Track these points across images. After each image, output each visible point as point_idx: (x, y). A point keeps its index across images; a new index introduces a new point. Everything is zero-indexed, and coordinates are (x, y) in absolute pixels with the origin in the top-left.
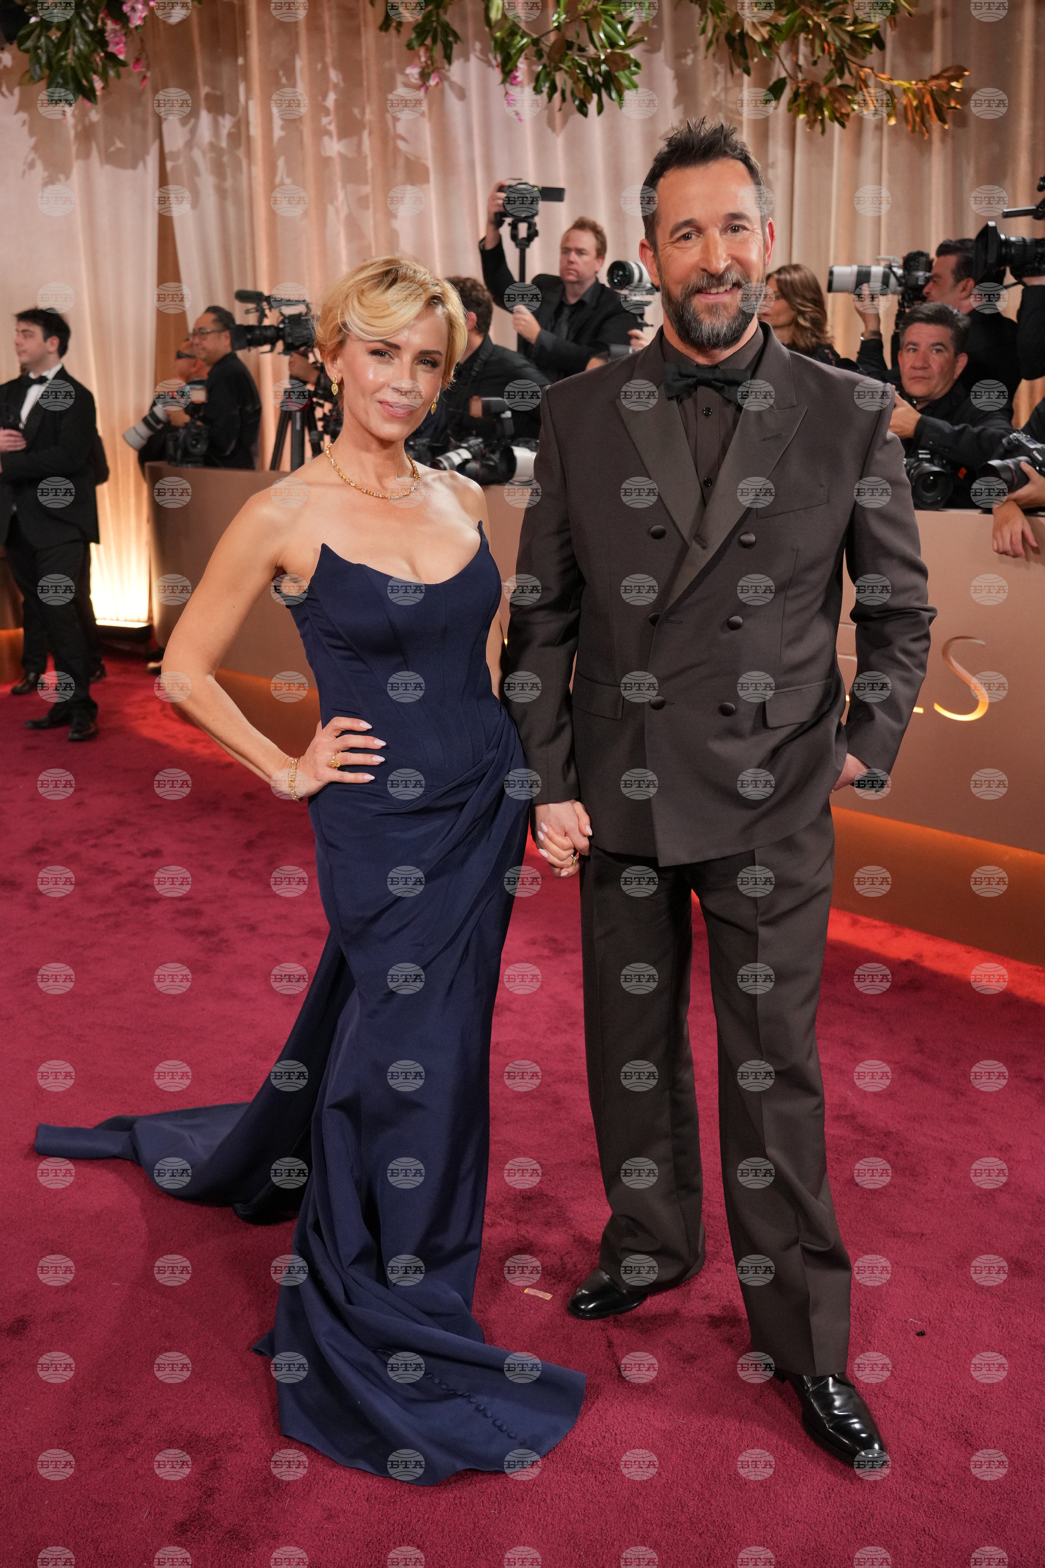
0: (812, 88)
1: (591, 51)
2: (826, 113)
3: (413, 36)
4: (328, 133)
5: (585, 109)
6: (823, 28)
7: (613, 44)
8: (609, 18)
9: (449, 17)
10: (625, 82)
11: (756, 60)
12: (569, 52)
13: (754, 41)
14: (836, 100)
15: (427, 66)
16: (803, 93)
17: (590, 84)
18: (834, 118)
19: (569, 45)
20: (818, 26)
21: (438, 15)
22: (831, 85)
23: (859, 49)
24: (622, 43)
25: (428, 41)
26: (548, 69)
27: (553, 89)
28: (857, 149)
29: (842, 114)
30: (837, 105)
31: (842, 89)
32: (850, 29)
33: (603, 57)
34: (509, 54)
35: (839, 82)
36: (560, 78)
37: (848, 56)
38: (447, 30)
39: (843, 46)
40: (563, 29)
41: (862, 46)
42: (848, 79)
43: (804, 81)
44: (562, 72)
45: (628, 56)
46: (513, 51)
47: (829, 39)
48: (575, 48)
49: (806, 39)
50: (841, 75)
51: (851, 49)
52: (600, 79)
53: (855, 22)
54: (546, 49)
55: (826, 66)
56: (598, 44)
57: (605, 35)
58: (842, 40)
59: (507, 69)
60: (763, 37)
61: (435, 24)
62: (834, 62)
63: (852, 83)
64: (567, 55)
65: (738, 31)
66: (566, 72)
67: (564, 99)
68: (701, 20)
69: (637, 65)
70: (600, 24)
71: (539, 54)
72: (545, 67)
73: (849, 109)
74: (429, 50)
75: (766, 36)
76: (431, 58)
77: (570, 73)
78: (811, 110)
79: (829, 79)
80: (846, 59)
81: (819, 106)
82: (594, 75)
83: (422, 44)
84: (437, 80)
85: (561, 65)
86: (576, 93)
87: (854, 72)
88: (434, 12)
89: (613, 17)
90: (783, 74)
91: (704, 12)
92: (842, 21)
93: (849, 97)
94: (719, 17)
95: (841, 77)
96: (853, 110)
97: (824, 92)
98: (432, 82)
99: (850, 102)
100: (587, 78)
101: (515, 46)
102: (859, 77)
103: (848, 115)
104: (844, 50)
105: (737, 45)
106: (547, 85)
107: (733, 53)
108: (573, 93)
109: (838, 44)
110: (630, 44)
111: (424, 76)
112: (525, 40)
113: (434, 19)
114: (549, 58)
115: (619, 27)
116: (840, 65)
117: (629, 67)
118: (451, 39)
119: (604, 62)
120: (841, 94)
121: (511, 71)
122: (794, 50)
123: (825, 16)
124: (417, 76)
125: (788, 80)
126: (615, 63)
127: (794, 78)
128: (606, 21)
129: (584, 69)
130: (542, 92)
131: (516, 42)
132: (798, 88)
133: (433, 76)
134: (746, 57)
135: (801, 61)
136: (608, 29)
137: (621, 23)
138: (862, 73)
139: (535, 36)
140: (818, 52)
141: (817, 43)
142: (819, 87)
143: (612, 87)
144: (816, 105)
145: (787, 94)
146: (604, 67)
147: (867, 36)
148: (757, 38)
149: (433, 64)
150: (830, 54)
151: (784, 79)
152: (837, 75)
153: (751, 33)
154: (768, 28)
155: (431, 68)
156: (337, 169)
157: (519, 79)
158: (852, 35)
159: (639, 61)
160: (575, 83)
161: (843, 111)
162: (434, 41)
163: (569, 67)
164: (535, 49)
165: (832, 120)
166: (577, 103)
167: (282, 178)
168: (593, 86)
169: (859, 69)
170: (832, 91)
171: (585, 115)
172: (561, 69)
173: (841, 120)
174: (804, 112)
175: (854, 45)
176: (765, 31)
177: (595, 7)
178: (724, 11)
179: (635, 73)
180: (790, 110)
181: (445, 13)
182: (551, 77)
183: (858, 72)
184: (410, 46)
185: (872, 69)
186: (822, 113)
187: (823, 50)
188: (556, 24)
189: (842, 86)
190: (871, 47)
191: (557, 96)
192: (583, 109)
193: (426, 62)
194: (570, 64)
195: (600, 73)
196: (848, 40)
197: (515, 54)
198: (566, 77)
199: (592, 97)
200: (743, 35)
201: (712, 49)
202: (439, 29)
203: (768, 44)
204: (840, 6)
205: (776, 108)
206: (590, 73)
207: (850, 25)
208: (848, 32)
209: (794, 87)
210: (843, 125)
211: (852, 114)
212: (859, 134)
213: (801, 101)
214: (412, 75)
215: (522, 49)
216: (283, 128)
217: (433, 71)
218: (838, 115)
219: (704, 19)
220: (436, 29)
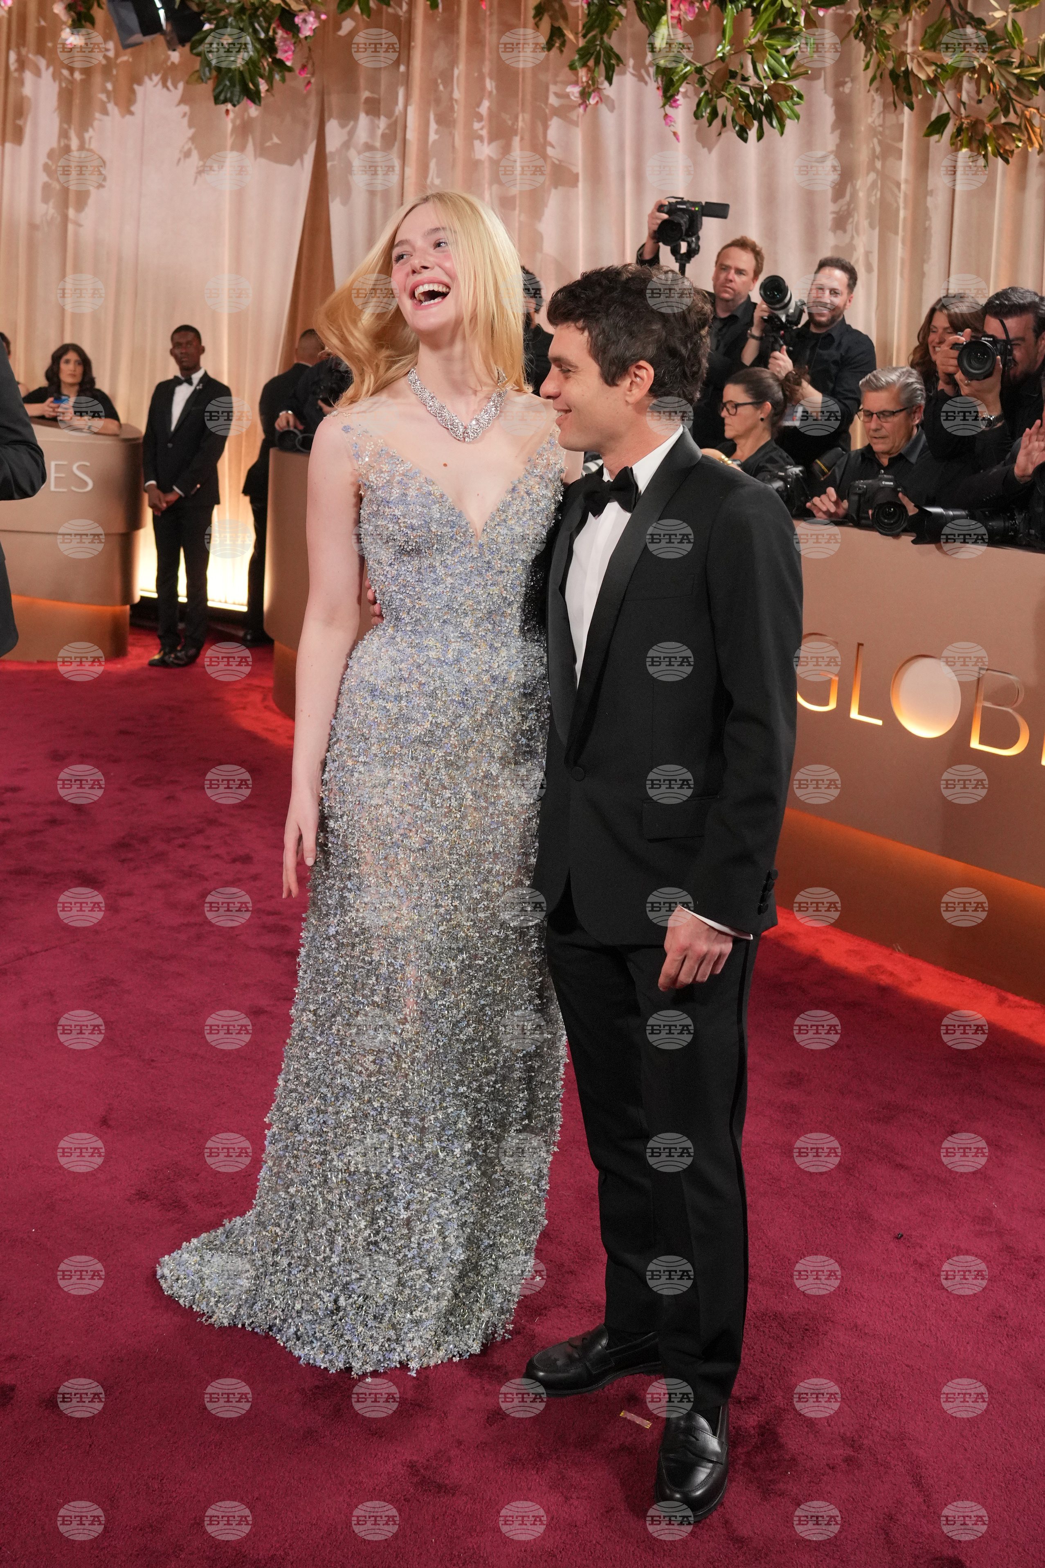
0: (976, 124)
1: (753, 81)
2: (990, 148)
3: (577, 57)
4: (481, 138)
5: (745, 135)
6: (989, 69)
7: (776, 76)
8: (774, 52)
9: (613, 41)
10: (787, 111)
11: (920, 96)
12: (732, 81)
13: (919, 79)
14: (999, 137)
15: (588, 85)
16: (967, 129)
17: (751, 112)
18: (997, 153)
19: (733, 75)
20: (983, 67)
21: (602, 39)
22: (995, 122)
23: (1025, 91)
24: (786, 76)
25: (591, 63)
26: (710, 96)
27: (714, 114)
28: (1021, 184)
29: (1006, 151)
30: (1001, 142)
31: (1007, 127)
32: (1017, 71)
33: (766, 88)
34: (672, 80)
35: (1003, 120)
36: (722, 105)
37: (1013, 96)
38: (610, 53)
39: (1008, 87)
40: (727, 60)
41: (1028, 89)
42: (1012, 118)
43: (967, 117)
44: (724, 99)
45: (791, 87)
46: (676, 78)
47: (995, 80)
48: (739, 77)
49: (971, 78)
50: (1006, 113)
51: (1017, 91)
52: (762, 108)
53: (1021, 65)
54: (709, 77)
55: (989, 105)
56: (762, 75)
57: (769, 68)
58: (1008, 82)
59: (669, 94)
60: (929, 76)
61: (598, 48)
62: (1000, 102)
63: (1016, 122)
64: (729, 83)
65: (903, 69)
66: (728, 99)
67: (724, 124)
68: (866, 56)
69: (800, 96)
70: (764, 57)
71: (702, 82)
72: (706, 93)
73: (1013, 147)
74: (591, 71)
75: (932, 76)
76: (593, 79)
77: (732, 101)
78: (974, 145)
79: (992, 117)
80: (1012, 99)
81: (982, 142)
82: (755, 103)
83: (585, 65)
84: (597, 99)
85: (723, 93)
86: (737, 119)
87: (1019, 112)
88: (599, 37)
89: (778, 51)
90: (946, 110)
91: (868, 49)
92: (1009, 64)
93: (1014, 135)
94: (884, 54)
95: (1006, 116)
96: (1018, 147)
97: (988, 129)
98: (592, 101)
99: (1014, 139)
100: (748, 106)
101: (678, 73)
102: (1023, 116)
103: (1012, 152)
104: (1010, 91)
105: (902, 81)
106: (708, 110)
107: (897, 88)
108: (733, 119)
109: (1004, 85)
110: (793, 77)
111: (585, 95)
112: (688, 68)
113: (598, 43)
114: (711, 85)
115: (784, 60)
116: (1005, 103)
117: (792, 98)
118: (613, 62)
119: (766, 92)
120: (1006, 132)
121: (673, 96)
122: (958, 88)
123: (992, 59)
124: (577, 95)
125: (951, 115)
126: (778, 93)
127: (957, 113)
128: (771, 55)
129: (745, 98)
130: (702, 117)
131: (679, 69)
132: (962, 123)
133: (593, 95)
134: (910, 93)
135: (964, 98)
136: (772, 61)
137: (785, 57)
138: (1027, 113)
139: (698, 65)
140: (983, 91)
141: (983, 83)
142: (983, 124)
143: (774, 116)
144: (980, 141)
145: (950, 129)
146: (766, 97)
147: (1034, 79)
148: (923, 77)
149: (594, 84)
150: (995, 93)
151: (947, 115)
152: (1001, 114)
153: (915, 71)
154: (934, 68)
155: (592, 88)
156: (486, 173)
157: (678, 102)
158: (1019, 78)
159: (802, 92)
160: (736, 110)
161: (1007, 148)
162: (597, 63)
163: (730, 95)
164: (698, 76)
165: (995, 155)
166: (737, 128)
167: (432, 178)
168: (754, 113)
169: (1023, 108)
170: (995, 128)
171: (745, 140)
172: (723, 96)
173: (1005, 156)
174: (967, 147)
175: (1021, 87)
176: (930, 71)
177: (760, 42)
178: (888, 49)
179: (798, 104)
180: (952, 144)
181: (610, 38)
182: (713, 103)
183: (1023, 112)
184: (572, 67)
185: (1038, 109)
186: (986, 148)
187: (989, 91)
188: (720, 55)
189: (1005, 124)
190: (1037, 89)
191: (717, 122)
192: (743, 135)
193: (587, 82)
194: (732, 92)
195: (761, 102)
196: (1014, 82)
197: (678, 80)
198: (728, 104)
199: (753, 124)
200: (908, 73)
201: (876, 84)
202: (602, 53)
203: (933, 82)
204: (1007, 51)
205: (938, 141)
206: (752, 101)
207: (1016, 68)
208: (1014, 74)
209: (958, 122)
210: (1007, 161)
211: (1016, 151)
212: (1023, 169)
213: (964, 137)
214: (573, 93)
215: (685, 77)
216: (437, 132)
217: (594, 91)
218: (1002, 151)
219: (869, 56)
220: (599, 52)
